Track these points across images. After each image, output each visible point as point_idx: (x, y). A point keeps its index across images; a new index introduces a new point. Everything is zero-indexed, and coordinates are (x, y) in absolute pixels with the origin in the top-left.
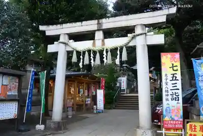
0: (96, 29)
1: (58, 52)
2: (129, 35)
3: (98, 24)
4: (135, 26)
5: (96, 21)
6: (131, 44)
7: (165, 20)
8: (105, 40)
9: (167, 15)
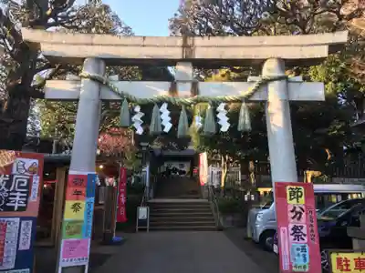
0: (180, 57)
2: (250, 78)
3: (185, 46)
4: (263, 61)
6: (256, 98)
7: (325, 54)
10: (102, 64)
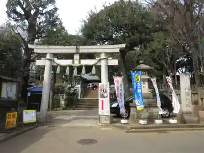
0: (75, 52)
1: (45, 66)
2: (97, 58)
3: (77, 49)
4: (100, 53)
5: (75, 47)
6: (98, 64)
7: (119, 51)
8: (81, 60)
9: (120, 48)
10: (52, 55)
